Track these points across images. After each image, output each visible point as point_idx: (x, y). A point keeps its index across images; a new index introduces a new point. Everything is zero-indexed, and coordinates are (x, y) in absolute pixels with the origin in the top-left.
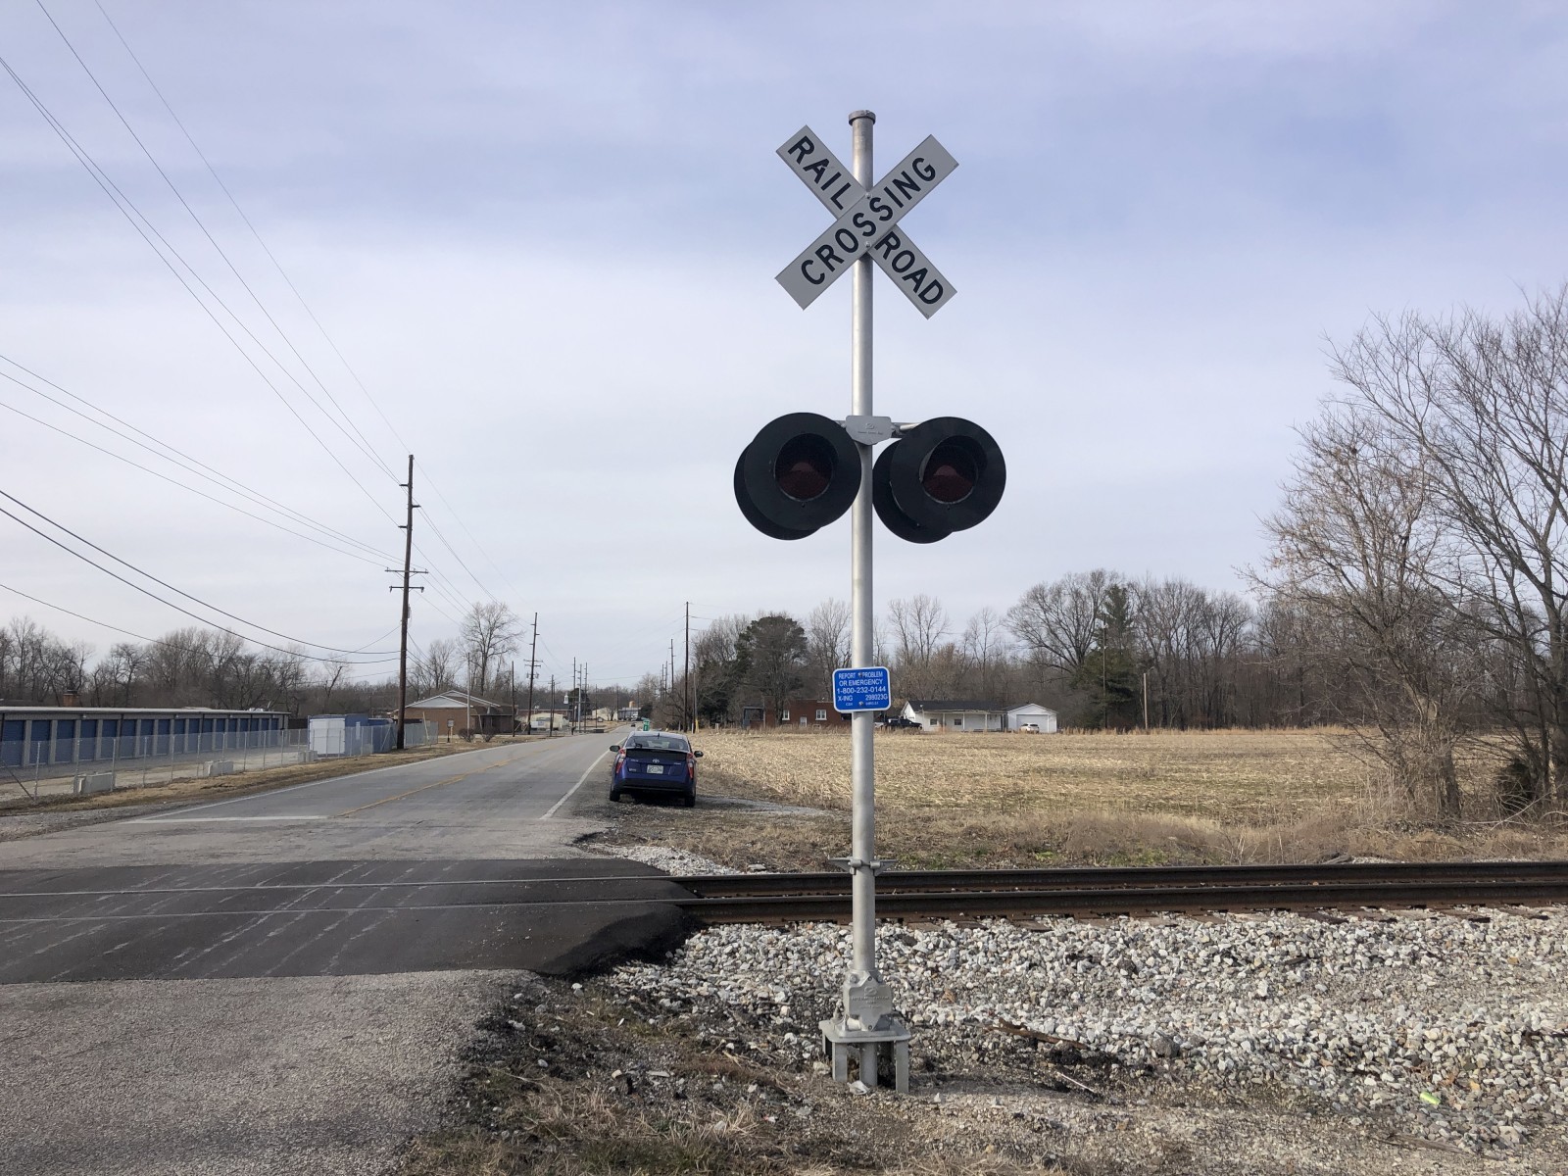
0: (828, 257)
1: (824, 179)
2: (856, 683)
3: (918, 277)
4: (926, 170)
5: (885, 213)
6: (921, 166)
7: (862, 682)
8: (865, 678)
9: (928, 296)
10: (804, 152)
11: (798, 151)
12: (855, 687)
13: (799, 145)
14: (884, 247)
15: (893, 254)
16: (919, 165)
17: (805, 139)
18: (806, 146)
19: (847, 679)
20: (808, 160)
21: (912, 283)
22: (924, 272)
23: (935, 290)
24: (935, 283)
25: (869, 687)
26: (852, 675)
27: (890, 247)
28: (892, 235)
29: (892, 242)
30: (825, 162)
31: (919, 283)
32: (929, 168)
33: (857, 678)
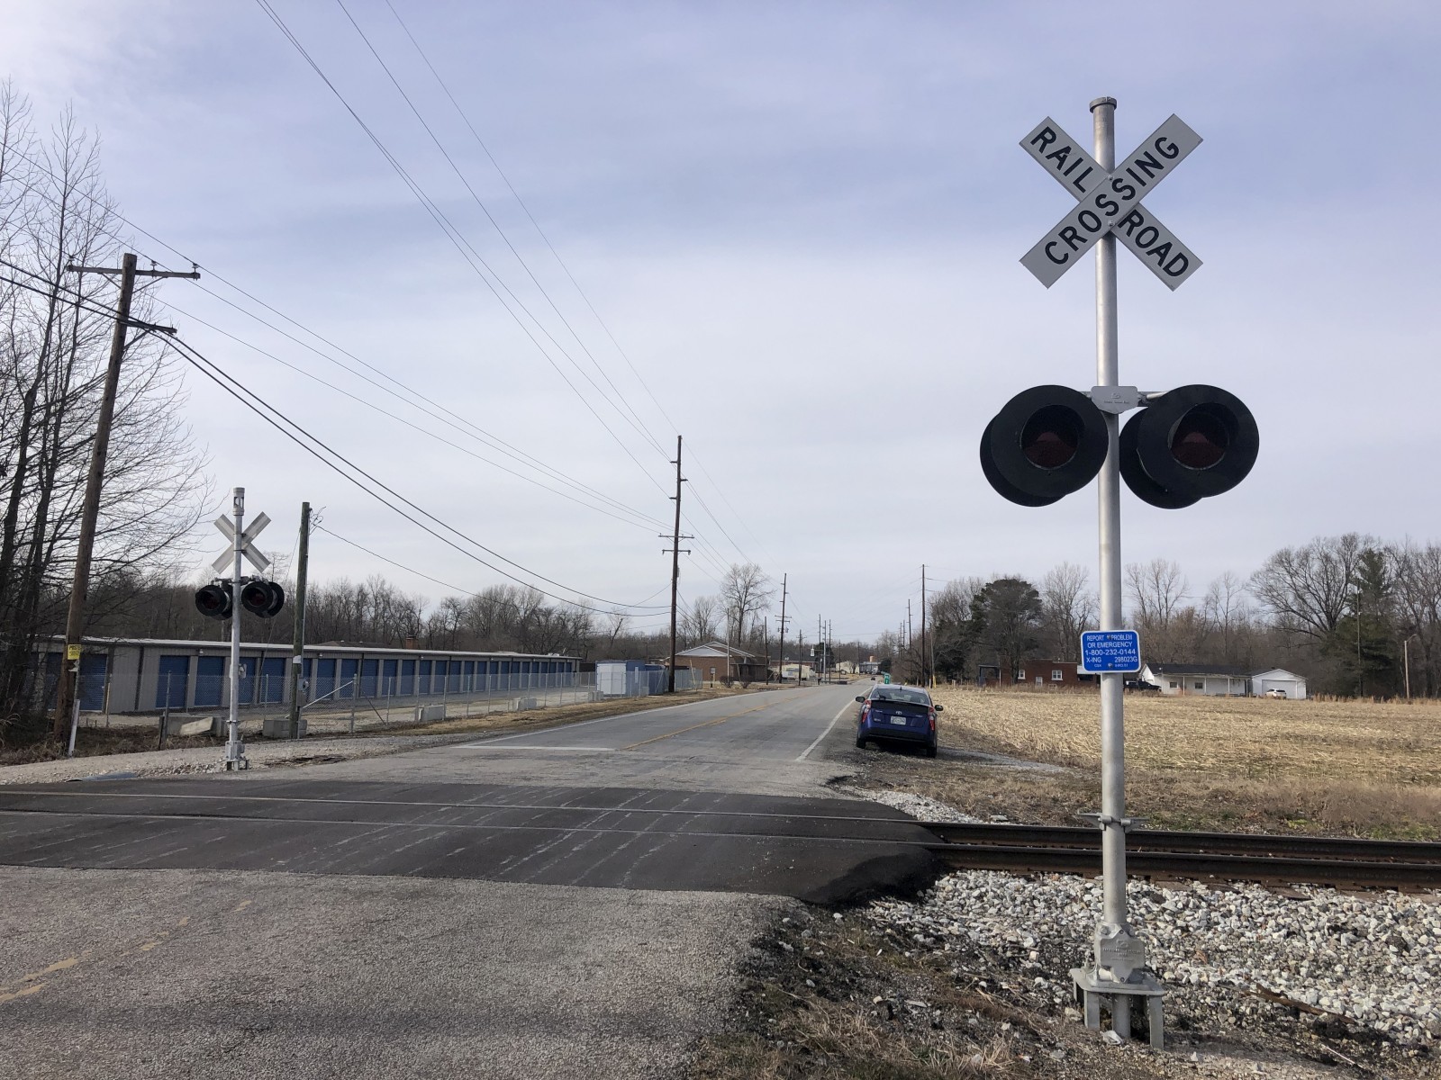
0: (1072, 238)
1: (1066, 166)
2: (1105, 645)
3: (1163, 251)
4: (1169, 148)
5: (1127, 192)
6: (1164, 146)
7: (1111, 644)
8: (1114, 640)
9: (1174, 269)
10: (1046, 142)
11: (1041, 142)
12: (1104, 649)
13: (1041, 136)
14: (1128, 225)
15: (1137, 230)
16: (1162, 145)
17: (1048, 130)
18: (1048, 136)
19: (1095, 641)
20: (1050, 148)
21: (1156, 257)
22: (1168, 246)
23: (1180, 263)
24: (1180, 256)
25: (1118, 649)
26: (1100, 638)
27: (1133, 225)
28: (1135, 212)
29: (1136, 219)
30: (1067, 150)
31: (1163, 257)
32: (1172, 146)
33: (1105, 640)
